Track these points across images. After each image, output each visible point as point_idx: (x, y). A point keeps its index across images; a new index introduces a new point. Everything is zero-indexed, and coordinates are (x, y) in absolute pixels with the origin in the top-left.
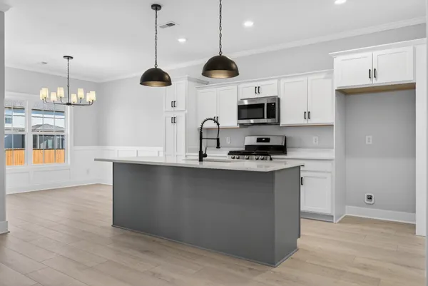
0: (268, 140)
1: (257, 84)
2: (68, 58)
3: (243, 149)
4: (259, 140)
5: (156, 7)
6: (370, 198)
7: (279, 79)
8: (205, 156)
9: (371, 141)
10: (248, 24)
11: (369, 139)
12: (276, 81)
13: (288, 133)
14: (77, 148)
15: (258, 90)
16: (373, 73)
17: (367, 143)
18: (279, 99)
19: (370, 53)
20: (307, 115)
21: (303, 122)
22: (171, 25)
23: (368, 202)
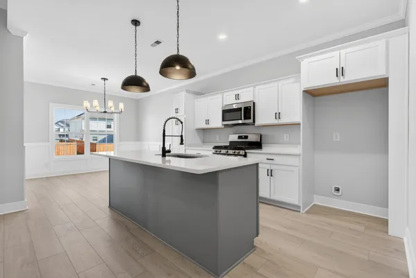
0: (246, 137)
1: (236, 92)
2: (105, 79)
3: (228, 144)
4: (240, 137)
5: (136, 23)
6: (338, 190)
7: (254, 87)
8: (169, 151)
9: (339, 137)
10: (222, 37)
11: (336, 136)
12: (252, 88)
13: (263, 132)
14: (122, 143)
15: (237, 97)
16: (340, 72)
17: (335, 140)
18: (254, 103)
19: (337, 53)
20: (278, 116)
21: (274, 121)
22: (158, 42)
23: (336, 194)
